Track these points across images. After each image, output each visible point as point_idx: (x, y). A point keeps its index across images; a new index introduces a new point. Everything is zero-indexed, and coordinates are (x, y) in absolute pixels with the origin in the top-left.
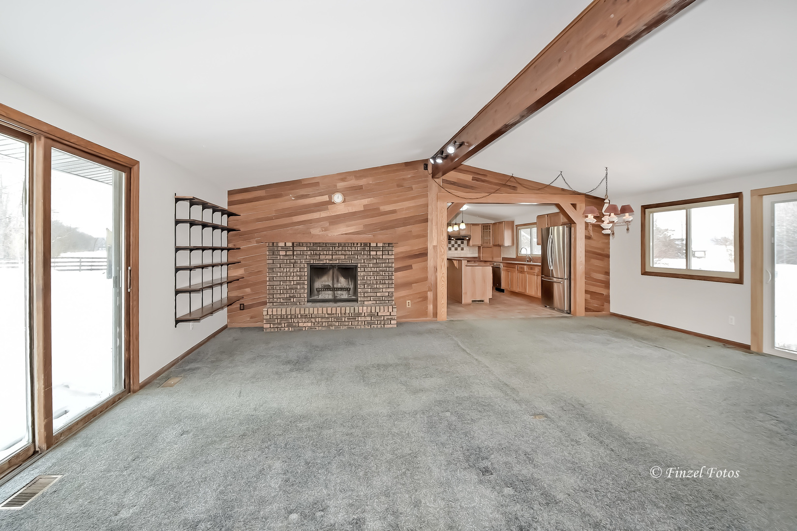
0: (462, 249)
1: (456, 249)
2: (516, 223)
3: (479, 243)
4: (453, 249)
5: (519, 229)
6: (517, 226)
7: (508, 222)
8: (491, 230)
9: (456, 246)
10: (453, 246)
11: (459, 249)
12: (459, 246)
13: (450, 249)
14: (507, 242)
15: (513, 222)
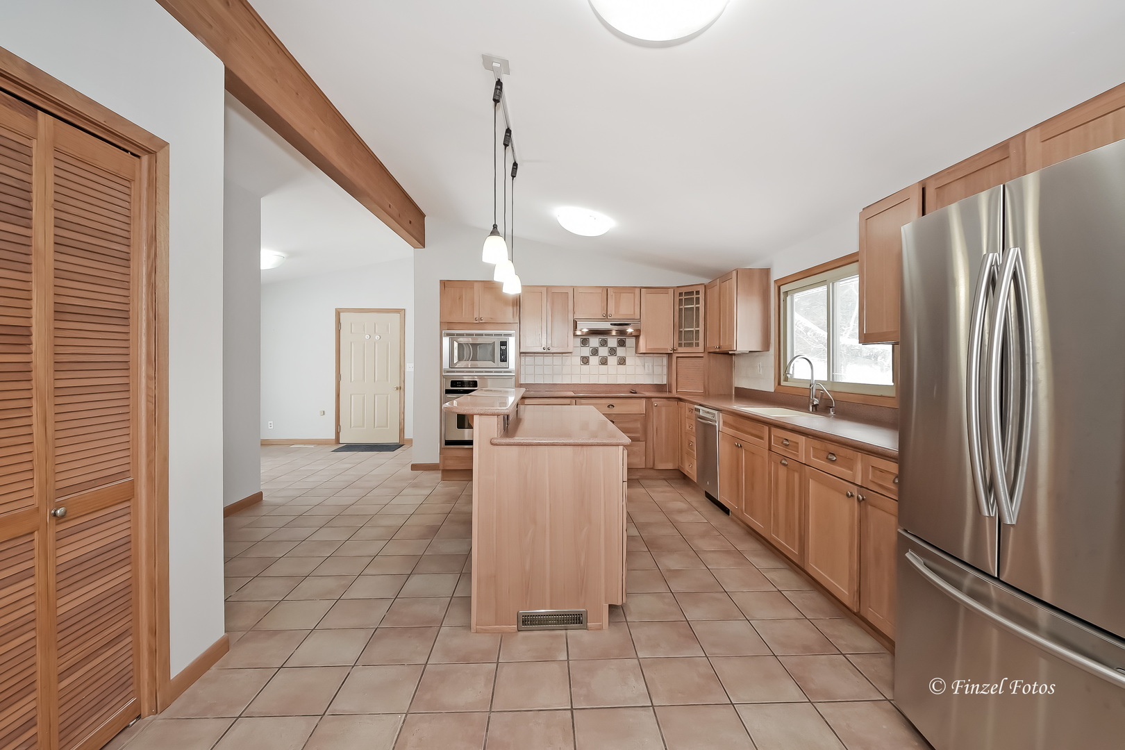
0: (622, 361)
1: (604, 362)
2: (776, 275)
3: (667, 344)
4: (594, 360)
5: (786, 293)
6: (781, 283)
7: (749, 273)
8: (701, 305)
9: (603, 351)
10: (595, 352)
11: (612, 360)
12: (613, 351)
13: (585, 361)
14: (745, 338)
15: (766, 272)
